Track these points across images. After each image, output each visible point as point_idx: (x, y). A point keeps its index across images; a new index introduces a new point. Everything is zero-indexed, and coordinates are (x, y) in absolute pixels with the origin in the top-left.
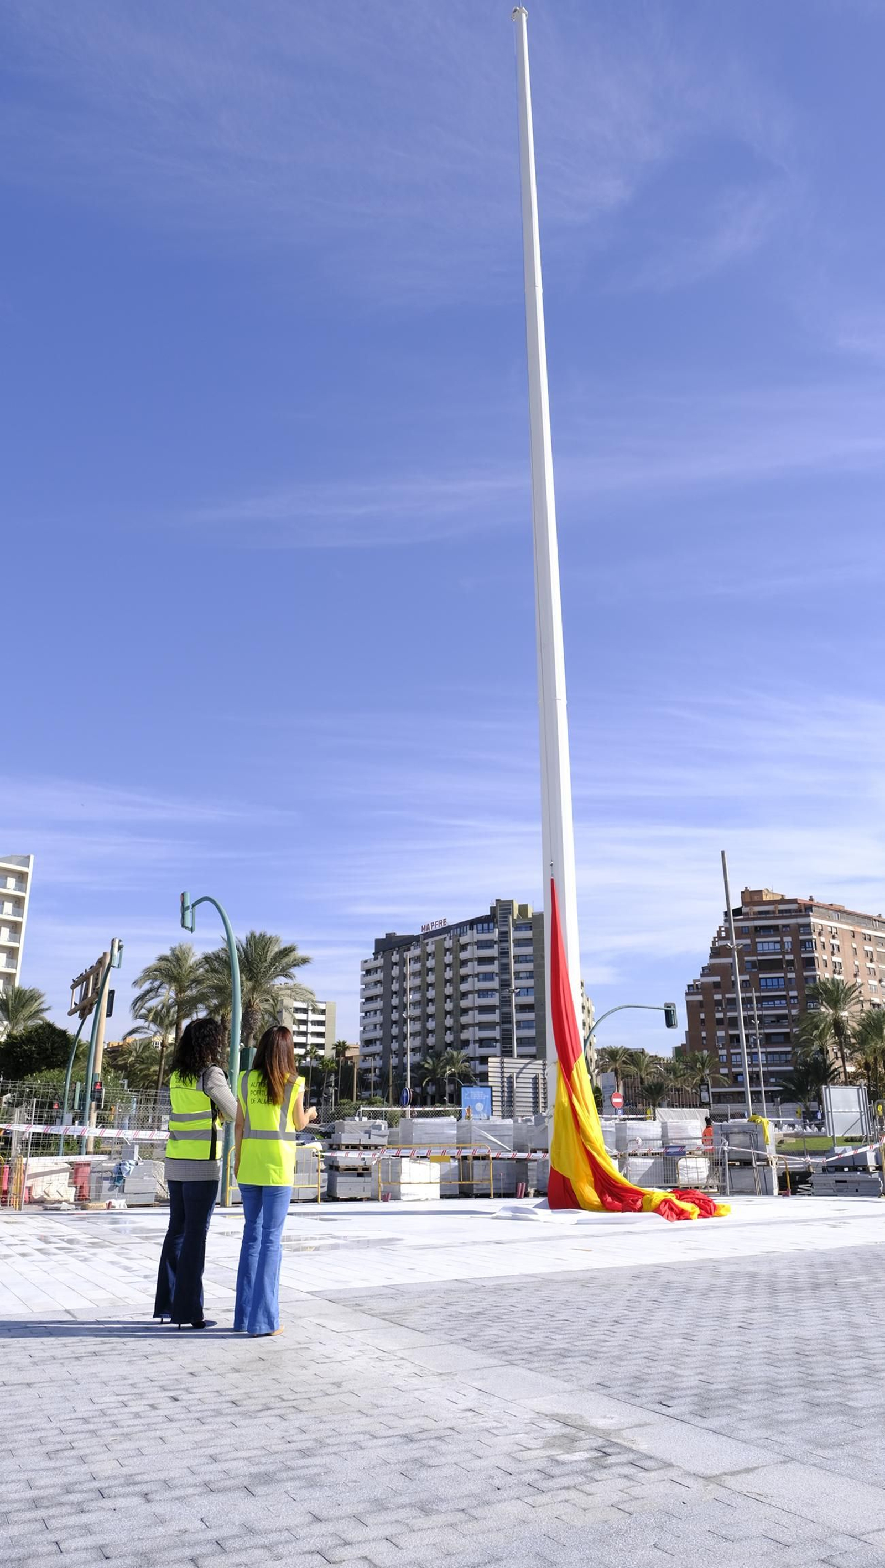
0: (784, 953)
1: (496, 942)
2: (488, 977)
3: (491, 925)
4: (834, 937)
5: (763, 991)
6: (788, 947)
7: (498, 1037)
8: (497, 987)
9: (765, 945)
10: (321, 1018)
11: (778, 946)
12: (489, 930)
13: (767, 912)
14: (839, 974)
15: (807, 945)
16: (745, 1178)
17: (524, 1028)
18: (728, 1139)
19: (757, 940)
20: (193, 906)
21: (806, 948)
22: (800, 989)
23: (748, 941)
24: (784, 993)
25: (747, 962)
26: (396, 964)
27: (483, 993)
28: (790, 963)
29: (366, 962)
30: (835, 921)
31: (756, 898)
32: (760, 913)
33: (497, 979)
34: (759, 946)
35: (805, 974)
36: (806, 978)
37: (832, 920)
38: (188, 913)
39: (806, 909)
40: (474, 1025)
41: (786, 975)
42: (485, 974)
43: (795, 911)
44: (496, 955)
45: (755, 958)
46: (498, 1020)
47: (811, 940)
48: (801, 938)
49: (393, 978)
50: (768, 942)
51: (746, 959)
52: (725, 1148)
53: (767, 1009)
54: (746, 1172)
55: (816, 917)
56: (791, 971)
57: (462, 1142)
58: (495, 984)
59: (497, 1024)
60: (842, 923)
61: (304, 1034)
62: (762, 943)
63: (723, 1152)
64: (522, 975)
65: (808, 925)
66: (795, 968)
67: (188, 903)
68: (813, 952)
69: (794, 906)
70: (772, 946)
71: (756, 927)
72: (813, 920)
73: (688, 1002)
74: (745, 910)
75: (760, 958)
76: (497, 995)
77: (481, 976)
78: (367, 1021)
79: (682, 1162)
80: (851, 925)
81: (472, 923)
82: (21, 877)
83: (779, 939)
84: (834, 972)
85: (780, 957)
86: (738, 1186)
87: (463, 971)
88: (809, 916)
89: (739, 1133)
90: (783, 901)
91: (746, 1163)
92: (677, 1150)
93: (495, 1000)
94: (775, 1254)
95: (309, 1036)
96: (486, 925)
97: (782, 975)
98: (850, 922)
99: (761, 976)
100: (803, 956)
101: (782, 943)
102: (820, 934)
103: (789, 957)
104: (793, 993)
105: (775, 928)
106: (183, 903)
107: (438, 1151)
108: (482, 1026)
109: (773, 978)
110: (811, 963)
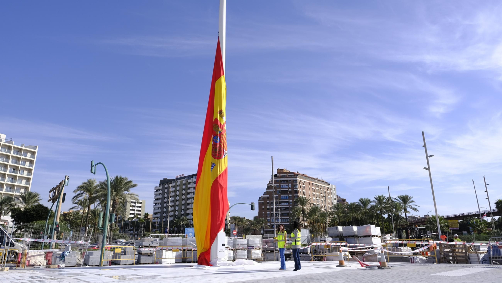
0: (289, 189)
4: (304, 184)
5: (282, 200)
6: (290, 187)
9: (283, 186)
10: (140, 205)
11: (287, 186)
13: (285, 176)
14: (304, 195)
15: (296, 186)
16: (271, 256)
18: (267, 244)
19: (281, 184)
20: (95, 165)
22: (293, 200)
23: (278, 185)
24: (288, 201)
25: (278, 191)
26: (166, 188)
28: (290, 192)
29: (156, 187)
31: (281, 172)
32: (282, 176)
34: (282, 186)
35: (294, 195)
36: (295, 196)
37: (303, 179)
38: (93, 168)
39: (296, 175)
40: (191, 209)
41: (289, 195)
43: (293, 176)
45: (280, 190)
47: (297, 185)
48: (294, 184)
49: (165, 193)
50: (284, 185)
51: (277, 190)
52: (266, 247)
53: (283, 205)
54: (272, 254)
55: (299, 178)
56: (290, 194)
57: (183, 245)
60: (306, 180)
61: (134, 210)
63: (265, 248)
65: (296, 180)
66: (292, 193)
67: (94, 164)
68: (297, 188)
69: (292, 174)
71: (281, 180)
72: (298, 179)
73: (259, 203)
74: (278, 175)
75: (281, 190)
78: (155, 206)
79: (253, 251)
80: (309, 181)
81: (192, 176)
82: (33, 153)
83: (287, 184)
84: (303, 195)
85: (288, 190)
86: (269, 258)
87: (189, 191)
88: (297, 178)
89: (270, 242)
90: (289, 173)
91: (272, 252)
92: (251, 247)
94: (277, 278)
95: (136, 211)
97: (288, 195)
99: (281, 195)
100: (294, 189)
101: (288, 185)
102: (300, 183)
103: (290, 190)
104: (291, 201)
105: (287, 181)
106: (92, 164)
107: (175, 248)
109: (285, 196)
110: (296, 192)
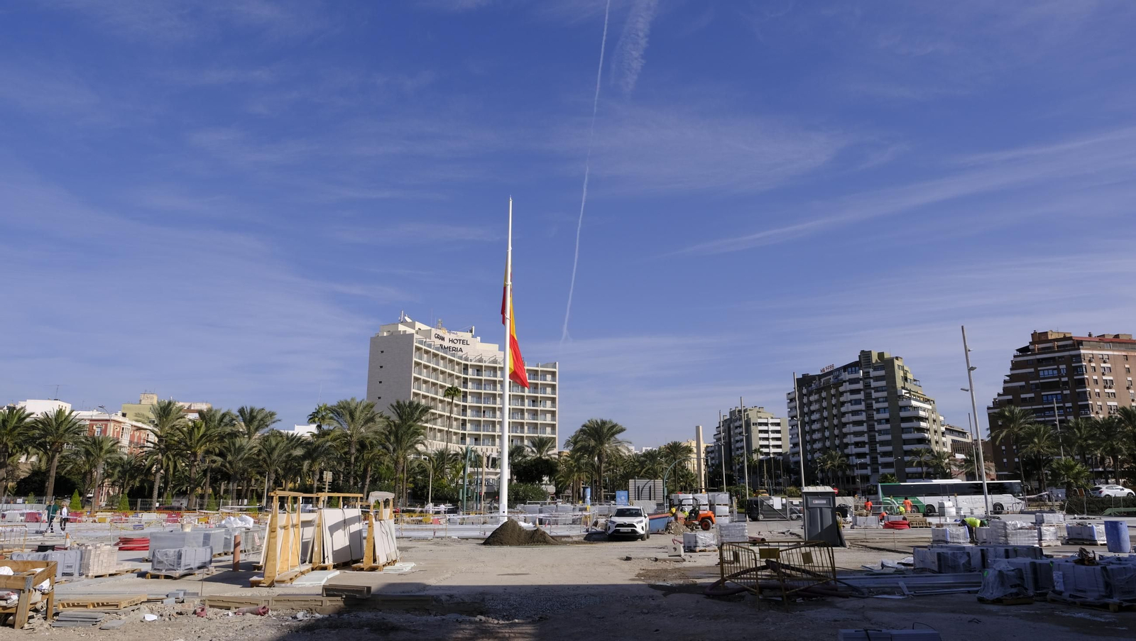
0: (1060, 377)
1: (861, 379)
2: (858, 402)
3: (857, 368)
4: (1105, 362)
5: (1045, 404)
6: (1064, 372)
7: (867, 441)
8: (864, 409)
9: (1046, 372)
10: (778, 428)
11: (1055, 372)
12: (856, 372)
14: (1110, 388)
15: (1079, 370)
17: (884, 434)
19: (1039, 369)
21: (1078, 372)
22: (1074, 402)
23: (1032, 370)
24: (1062, 405)
25: (1032, 384)
26: (805, 395)
27: (855, 413)
28: (1065, 383)
29: (789, 394)
30: (1107, 350)
31: (1043, 338)
32: (1043, 349)
33: (863, 403)
34: (1041, 373)
35: (1077, 390)
36: (1079, 393)
37: (1104, 350)
39: (1078, 343)
40: (850, 434)
41: (1062, 392)
42: (856, 400)
43: (1070, 345)
44: (862, 387)
45: (1038, 381)
46: (866, 430)
47: (1081, 366)
48: (1073, 365)
49: (805, 404)
50: (1048, 370)
51: (1031, 382)
53: (1049, 416)
55: (1083, 349)
56: (1066, 389)
58: (862, 407)
59: (865, 432)
60: (1113, 350)
61: (767, 439)
62: (1043, 370)
64: (880, 400)
65: (1079, 355)
66: (1069, 387)
68: (1083, 374)
69: (1070, 342)
70: (1051, 372)
71: (1038, 360)
72: (1082, 351)
73: (989, 414)
74: (1031, 347)
75: (1041, 381)
76: (864, 414)
77: (853, 402)
78: (793, 432)
80: (1124, 351)
81: (845, 368)
82: (553, 374)
83: (1056, 367)
84: (1105, 387)
85: (1058, 379)
87: (842, 399)
88: (1079, 349)
90: (1065, 338)
93: (863, 417)
95: (770, 440)
96: (853, 369)
97: (1060, 392)
98: (1122, 349)
99: (1043, 394)
100: (1075, 377)
101: (1058, 369)
102: (1090, 361)
103: (1066, 379)
104: (1067, 405)
105: (1053, 358)
108: (856, 434)
109: (1052, 395)
110: (1082, 383)
